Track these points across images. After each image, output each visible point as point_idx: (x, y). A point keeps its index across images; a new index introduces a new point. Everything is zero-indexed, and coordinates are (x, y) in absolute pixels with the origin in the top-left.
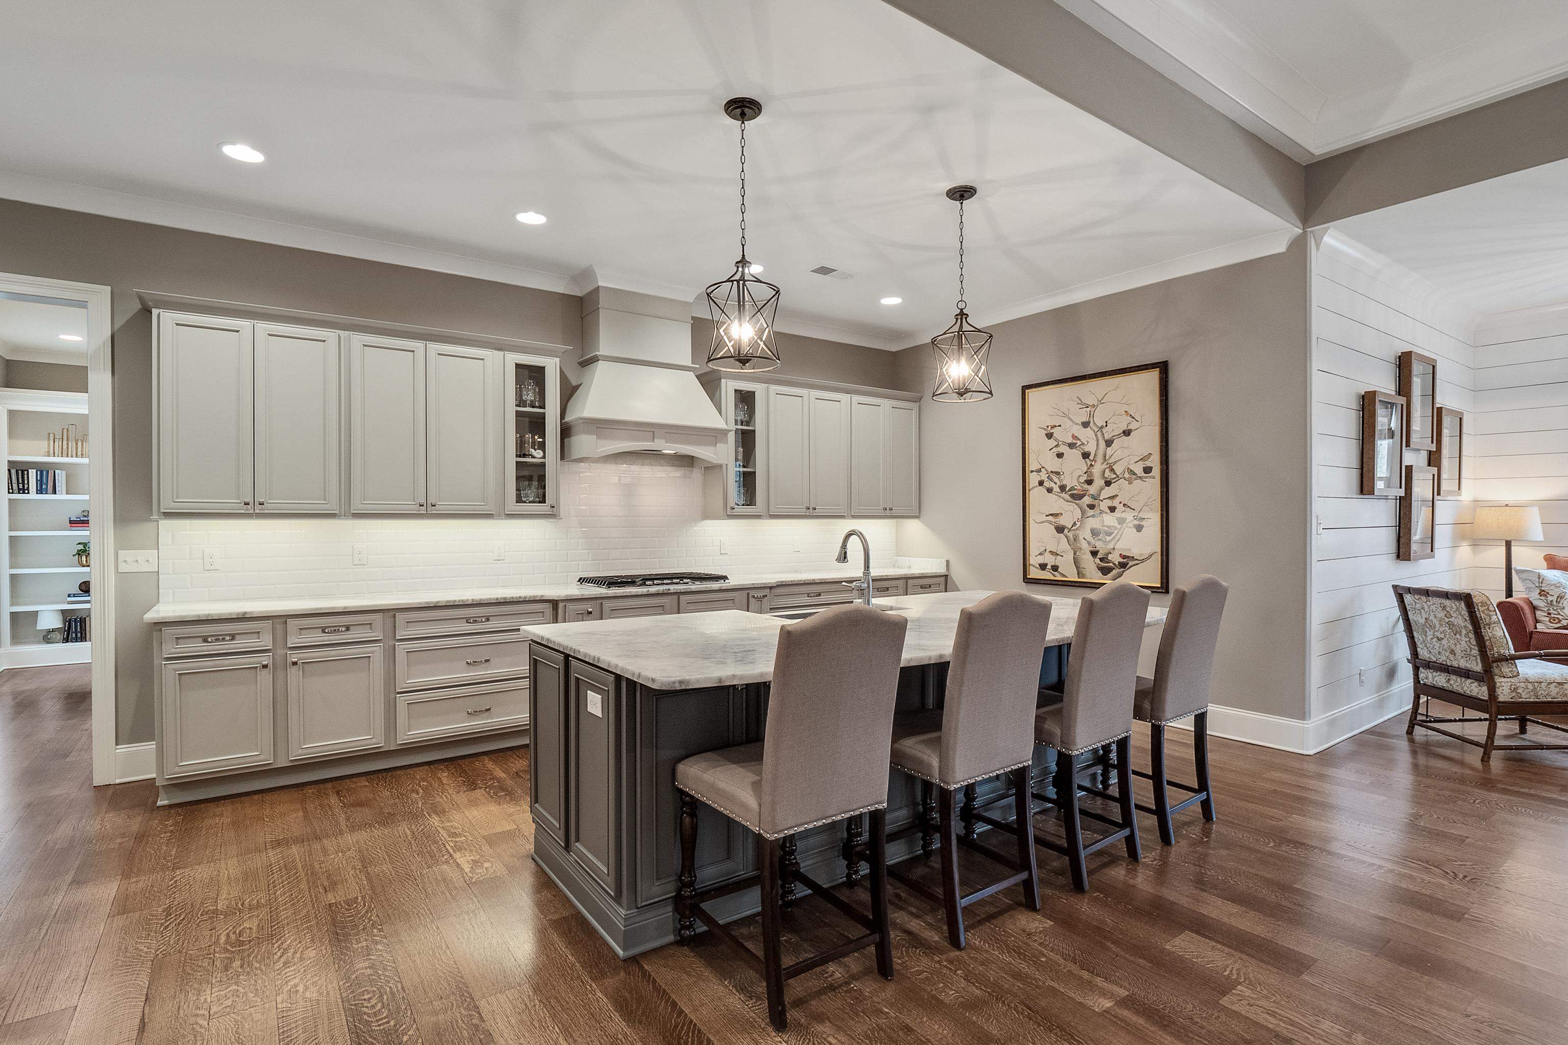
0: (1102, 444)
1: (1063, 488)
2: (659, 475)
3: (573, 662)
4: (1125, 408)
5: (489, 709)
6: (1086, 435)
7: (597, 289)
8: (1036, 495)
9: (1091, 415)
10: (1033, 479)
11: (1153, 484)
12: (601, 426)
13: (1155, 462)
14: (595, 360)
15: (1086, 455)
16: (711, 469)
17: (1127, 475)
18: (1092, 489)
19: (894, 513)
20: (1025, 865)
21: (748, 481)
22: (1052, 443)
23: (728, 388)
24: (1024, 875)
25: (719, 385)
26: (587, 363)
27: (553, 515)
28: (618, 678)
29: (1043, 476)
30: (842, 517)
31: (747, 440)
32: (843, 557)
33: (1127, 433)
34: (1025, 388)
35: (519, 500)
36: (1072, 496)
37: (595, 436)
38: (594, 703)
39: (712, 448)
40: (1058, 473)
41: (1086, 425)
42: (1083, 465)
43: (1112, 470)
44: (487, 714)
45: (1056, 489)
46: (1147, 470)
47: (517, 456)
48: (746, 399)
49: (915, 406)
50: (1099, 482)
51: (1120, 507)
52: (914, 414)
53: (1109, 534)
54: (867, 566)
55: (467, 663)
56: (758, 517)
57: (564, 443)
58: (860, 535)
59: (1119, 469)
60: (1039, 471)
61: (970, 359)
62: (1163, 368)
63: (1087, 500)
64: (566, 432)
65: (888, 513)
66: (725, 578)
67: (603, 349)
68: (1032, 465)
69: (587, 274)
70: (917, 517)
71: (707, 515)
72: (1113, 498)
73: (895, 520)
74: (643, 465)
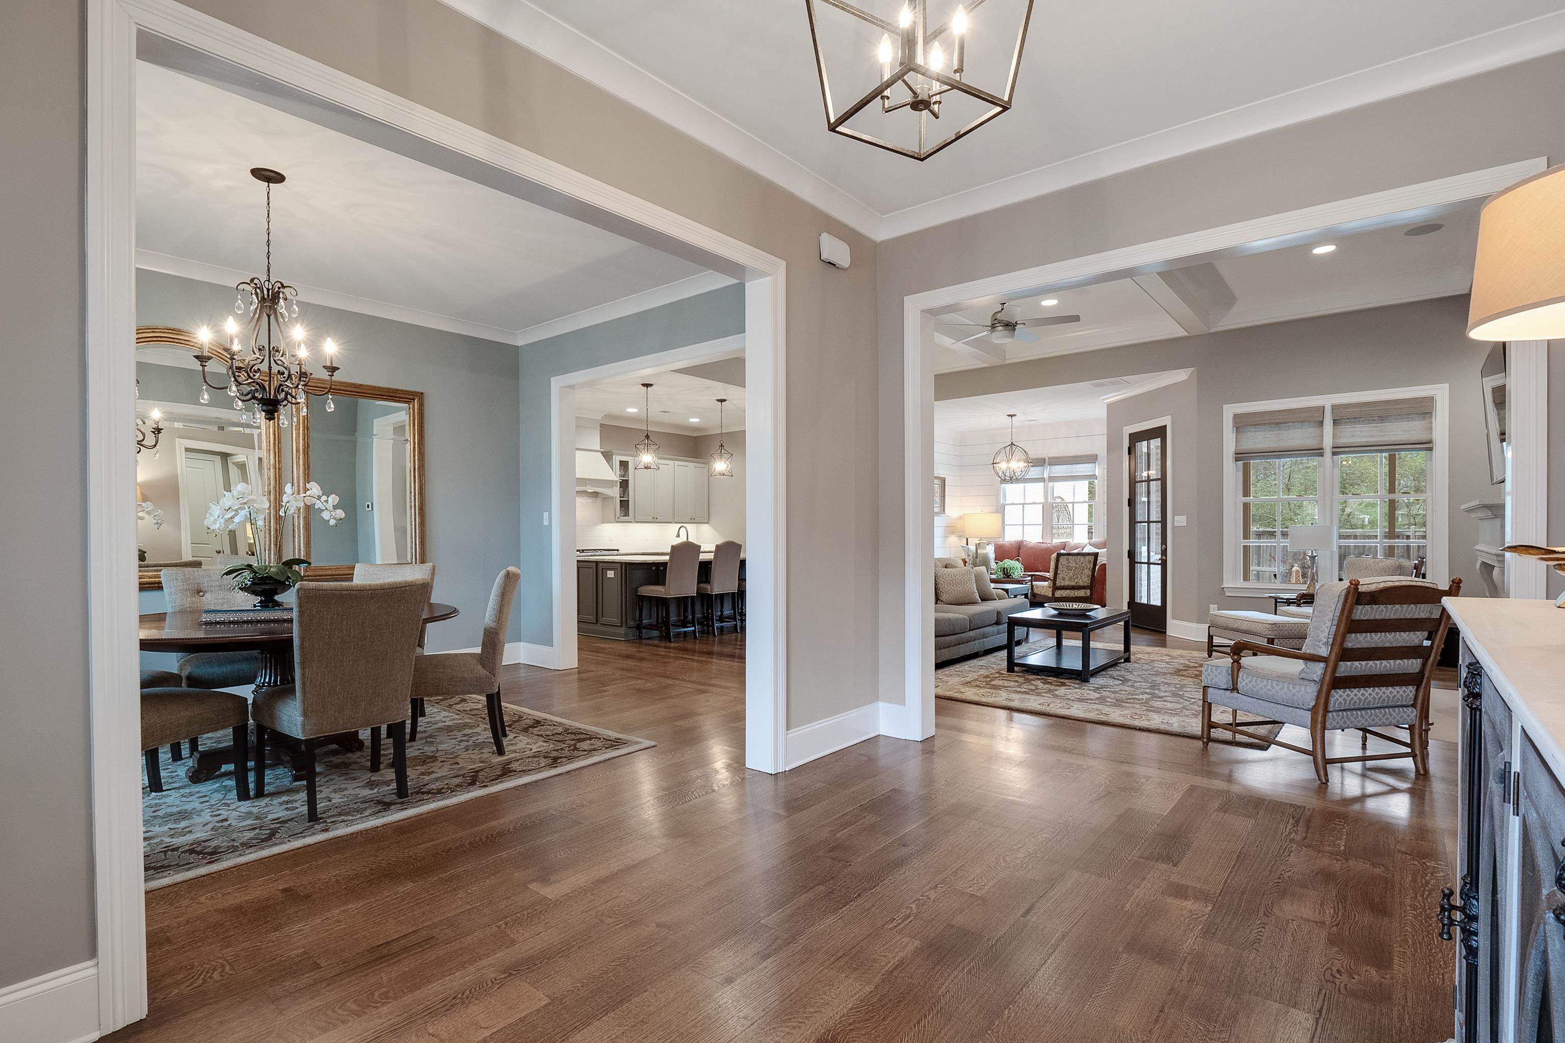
3: (601, 564)
16: (606, 499)
20: (735, 620)
21: (625, 505)
23: (617, 459)
24: (735, 623)
25: (612, 458)
28: (622, 563)
30: (670, 523)
31: (624, 485)
32: (678, 536)
38: (611, 574)
39: (608, 489)
48: (624, 465)
49: (706, 466)
52: (706, 469)
54: (687, 538)
56: (630, 522)
58: (685, 527)
61: (725, 462)
65: (693, 521)
66: (618, 550)
70: (708, 523)
71: (604, 521)
73: (696, 525)
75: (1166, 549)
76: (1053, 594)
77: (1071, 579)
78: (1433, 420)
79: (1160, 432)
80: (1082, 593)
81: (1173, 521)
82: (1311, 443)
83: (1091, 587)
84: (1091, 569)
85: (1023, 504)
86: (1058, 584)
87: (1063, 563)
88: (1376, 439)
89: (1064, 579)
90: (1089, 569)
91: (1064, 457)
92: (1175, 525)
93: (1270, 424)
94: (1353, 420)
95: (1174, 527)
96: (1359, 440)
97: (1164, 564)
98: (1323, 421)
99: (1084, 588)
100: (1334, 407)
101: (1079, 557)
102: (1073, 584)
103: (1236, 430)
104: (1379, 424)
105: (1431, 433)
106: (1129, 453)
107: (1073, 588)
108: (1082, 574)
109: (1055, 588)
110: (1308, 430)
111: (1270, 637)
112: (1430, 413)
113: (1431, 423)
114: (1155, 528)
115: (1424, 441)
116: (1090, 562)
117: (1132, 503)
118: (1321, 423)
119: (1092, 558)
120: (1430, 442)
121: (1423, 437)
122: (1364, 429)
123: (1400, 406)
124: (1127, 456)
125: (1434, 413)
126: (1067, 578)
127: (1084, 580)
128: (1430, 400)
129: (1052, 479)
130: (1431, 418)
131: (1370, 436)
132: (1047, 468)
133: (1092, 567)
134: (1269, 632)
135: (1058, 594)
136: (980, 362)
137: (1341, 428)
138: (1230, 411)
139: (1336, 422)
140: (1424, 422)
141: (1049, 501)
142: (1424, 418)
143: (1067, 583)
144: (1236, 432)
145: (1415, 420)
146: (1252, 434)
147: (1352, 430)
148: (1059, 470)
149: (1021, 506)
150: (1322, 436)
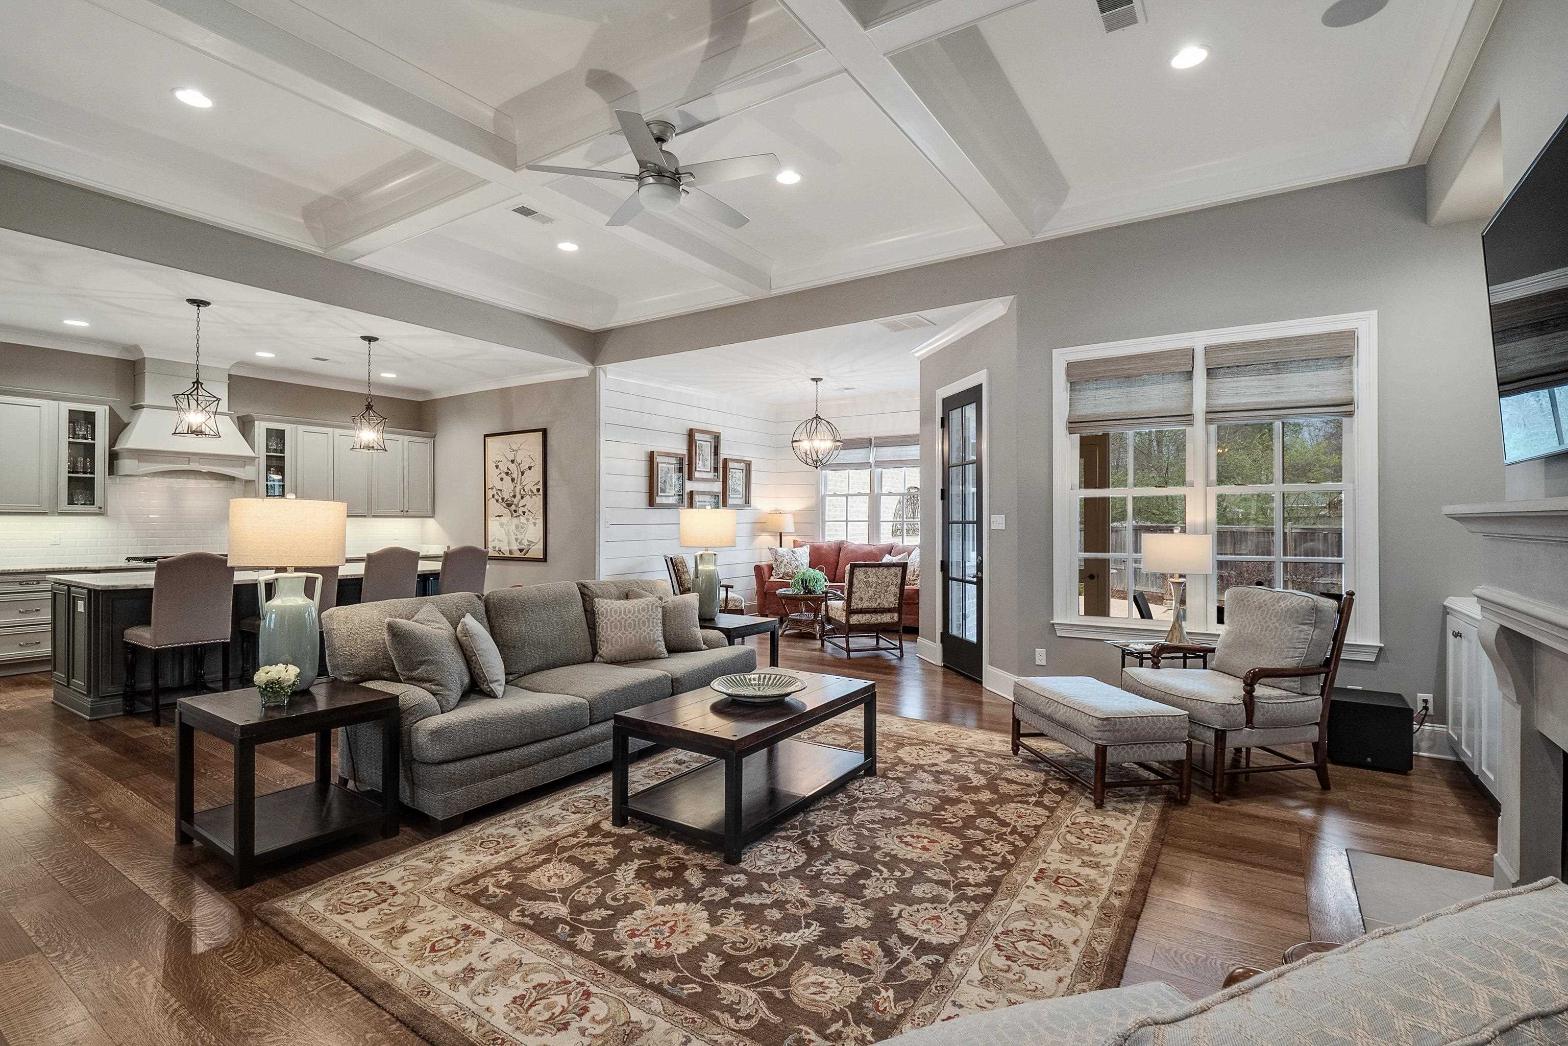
0: (520, 473)
1: (503, 499)
2: (204, 486)
3: (72, 589)
4: (529, 453)
5: (39, 643)
6: (513, 467)
7: (144, 358)
8: (492, 503)
9: (515, 456)
10: (490, 493)
11: (539, 499)
12: (142, 455)
13: (541, 486)
14: (142, 407)
15: (513, 480)
17: (530, 493)
18: (516, 501)
19: (410, 514)
22: (498, 471)
23: (260, 428)
25: (254, 425)
26: (137, 408)
27: (101, 513)
28: (89, 590)
29: (494, 492)
30: (365, 516)
31: (276, 461)
33: (530, 468)
34: (486, 436)
35: (71, 502)
36: (507, 504)
37: (137, 461)
38: (81, 606)
39: (241, 469)
40: (501, 490)
41: (513, 462)
42: (511, 485)
43: (524, 490)
44: (37, 646)
45: (500, 500)
46: (538, 490)
47: (69, 472)
48: (277, 436)
49: (430, 441)
50: (518, 497)
51: (527, 512)
52: (430, 445)
53: (522, 528)
55: (20, 612)
57: (113, 466)
59: (527, 489)
60: (492, 488)
62: (544, 432)
63: (513, 507)
64: (113, 457)
65: (405, 514)
67: (148, 400)
68: (489, 485)
69: (136, 348)
70: (432, 517)
72: (524, 506)
74: (188, 478)
75: (982, 562)
76: (847, 620)
77: (871, 599)
78: (1355, 370)
79: (973, 395)
80: (886, 618)
81: (990, 524)
82: (1175, 405)
83: (899, 610)
84: (898, 585)
85: (847, 496)
86: (854, 606)
87: (860, 577)
88: (1269, 399)
89: (861, 599)
90: (896, 585)
91: (892, 437)
92: (993, 528)
93: (1117, 377)
94: (1235, 370)
95: (991, 531)
96: (1244, 400)
97: (979, 583)
98: (1192, 372)
99: (889, 610)
100: (1208, 350)
101: (881, 569)
102: (874, 605)
103: (1071, 387)
104: (1273, 376)
105: (1352, 389)
106: (943, 426)
107: (875, 611)
108: (886, 591)
109: (850, 611)
110: (1171, 386)
111: (1099, 742)
112: (1349, 357)
113: (1351, 373)
114: (971, 530)
115: (1339, 402)
116: (896, 575)
117: (945, 494)
118: (1189, 375)
119: (899, 571)
120: (1350, 403)
121: (1338, 394)
122: (1250, 384)
123: (1305, 347)
124: (940, 430)
125: (1355, 358)
126: (865, 598)
127: (890, 600)
128: (1350, 336)
129: (880, 464)
130: (1351, 364)
131: (1261, 395)
132: (873, 450)
133: (899, 582)
134: (1099, 734)
135: (855, 619)
136: (741, 294)
137: (1218, 383)
138: (1061, 357)
139: (1211, 372)
140: (1342, 371)
141: (876, 492)
142: (1341, 366)
143: (866, 605)
144: (1071, 390)
145: (1328, 369)
146: (1094, 393)
147: (1235, 385)
148: (888, 453)
149: (844, 498)
150: (1192, 394)
